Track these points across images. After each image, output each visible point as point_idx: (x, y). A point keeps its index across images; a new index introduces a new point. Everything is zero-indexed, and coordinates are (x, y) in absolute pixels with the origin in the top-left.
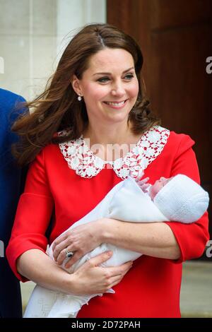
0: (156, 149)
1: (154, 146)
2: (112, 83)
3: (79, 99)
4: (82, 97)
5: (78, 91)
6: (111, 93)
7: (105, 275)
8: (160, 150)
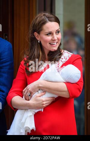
0: (66, 59)
1: (65, 58)
2: (52, 35)
3: (39, 42)
4: (40, 41)
5: (38, 39)
6: (52, 39)
7: (42, 100)
8: (67, 59)
